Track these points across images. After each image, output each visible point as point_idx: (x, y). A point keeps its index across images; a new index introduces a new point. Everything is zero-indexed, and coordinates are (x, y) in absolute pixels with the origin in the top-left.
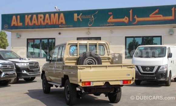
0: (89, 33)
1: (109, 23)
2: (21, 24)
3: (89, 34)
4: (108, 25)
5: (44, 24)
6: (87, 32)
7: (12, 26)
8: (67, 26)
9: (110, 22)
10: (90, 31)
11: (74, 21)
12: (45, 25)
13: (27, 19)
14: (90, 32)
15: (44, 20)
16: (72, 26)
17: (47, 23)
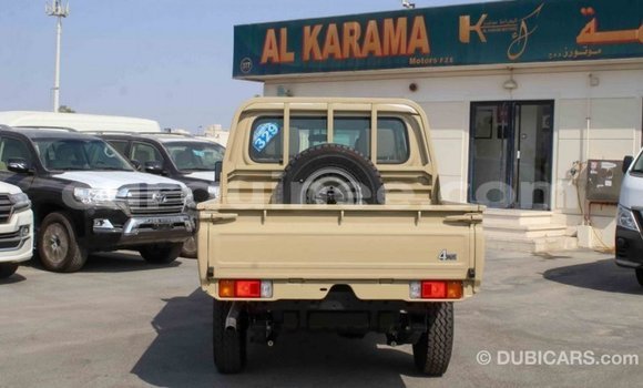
0: (511, 85)
1: (580, 47)
2: (289, 57)
3: (511, 89)
4: (577, 53)
5: (360, 55)
6: (506, 83)
7: (264, 64)
8: (435, 61)
9: (585, 44)
10: (516, 77)
11: (459, 41)
12: (366, 59)
13: (310, 40)
14: (514, 82)
15: (361, 42)
16: (451, 59)
17: (371, 53)
